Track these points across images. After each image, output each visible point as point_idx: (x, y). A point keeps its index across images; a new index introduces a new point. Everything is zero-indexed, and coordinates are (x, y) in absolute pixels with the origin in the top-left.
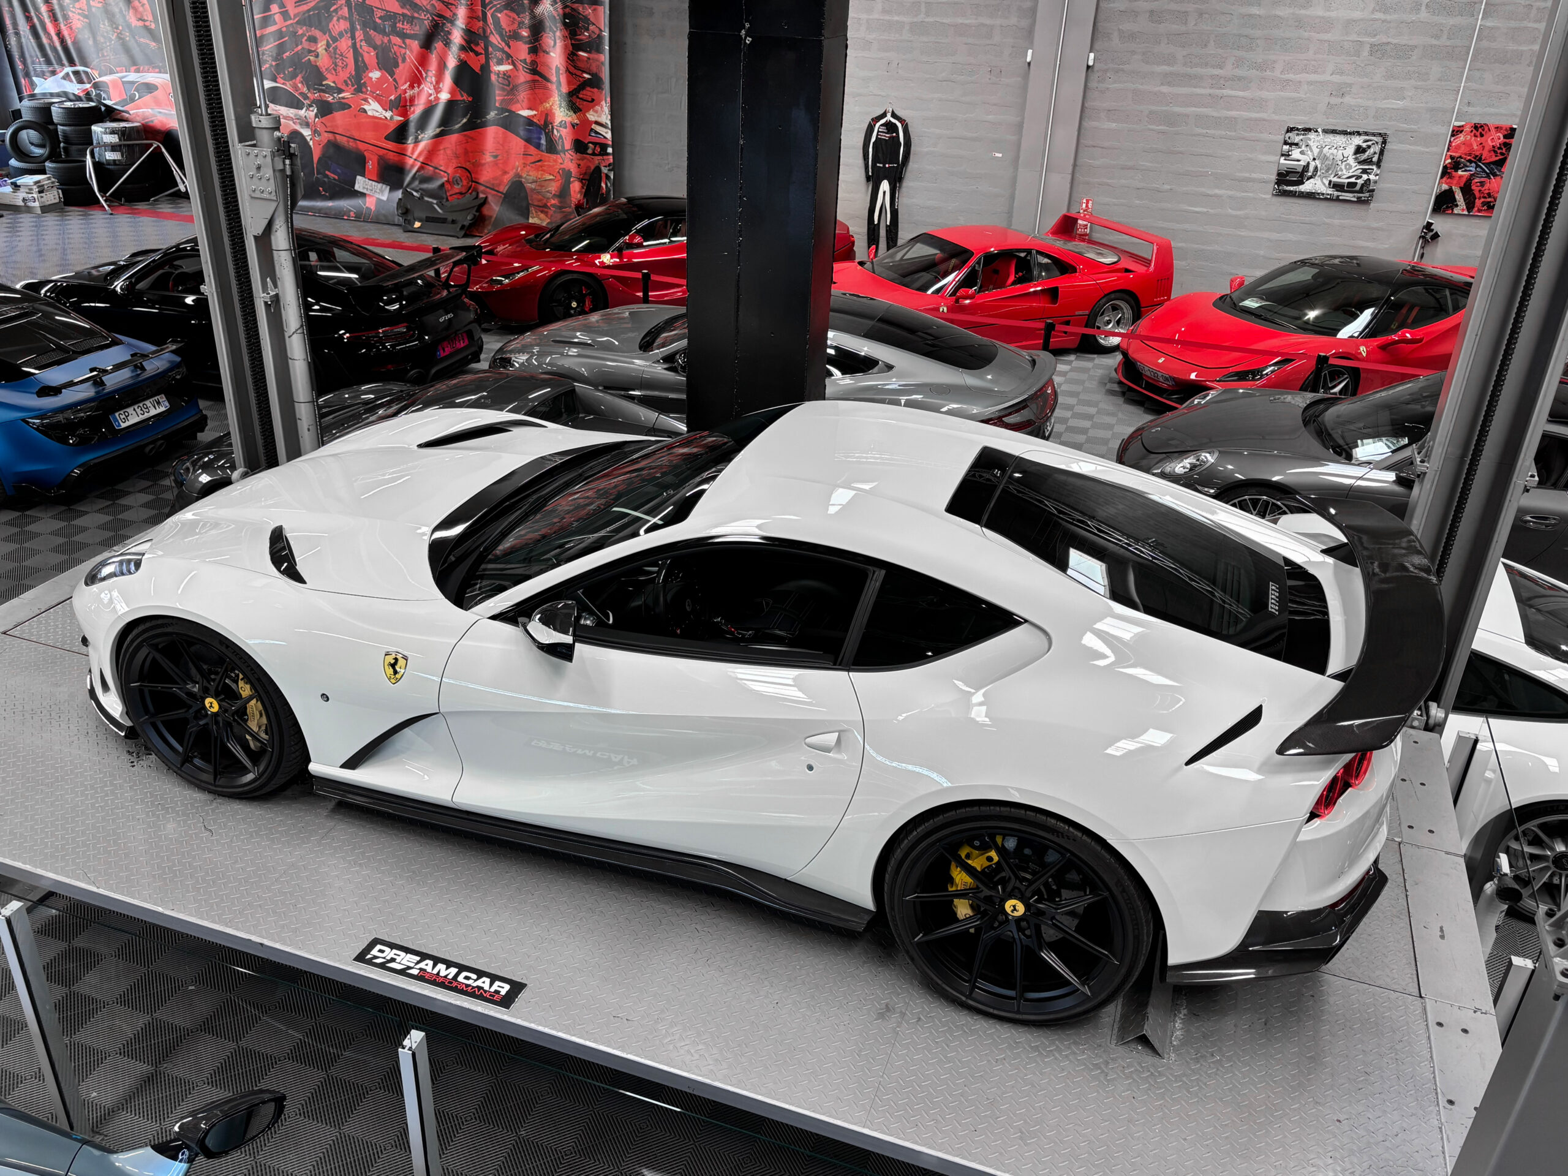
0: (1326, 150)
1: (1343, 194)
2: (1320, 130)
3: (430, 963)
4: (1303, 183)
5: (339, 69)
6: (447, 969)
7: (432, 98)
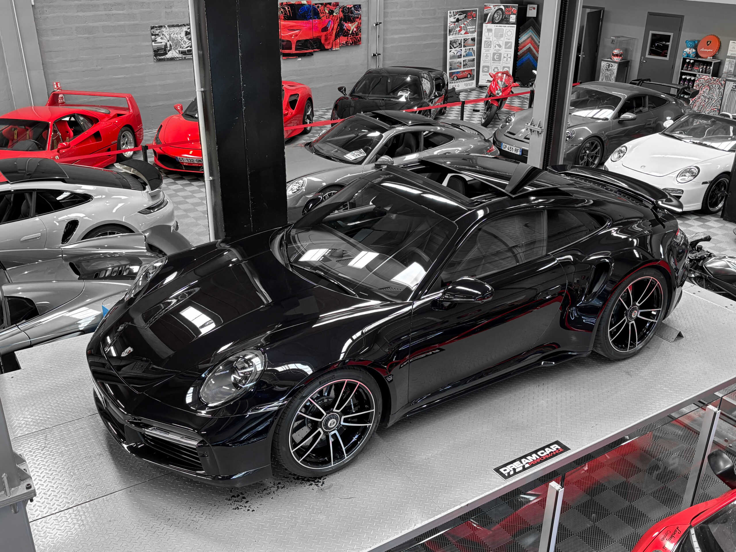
0: (172, 35)
1: (187, 56)
2: (166, 26)
4: (167, 54)
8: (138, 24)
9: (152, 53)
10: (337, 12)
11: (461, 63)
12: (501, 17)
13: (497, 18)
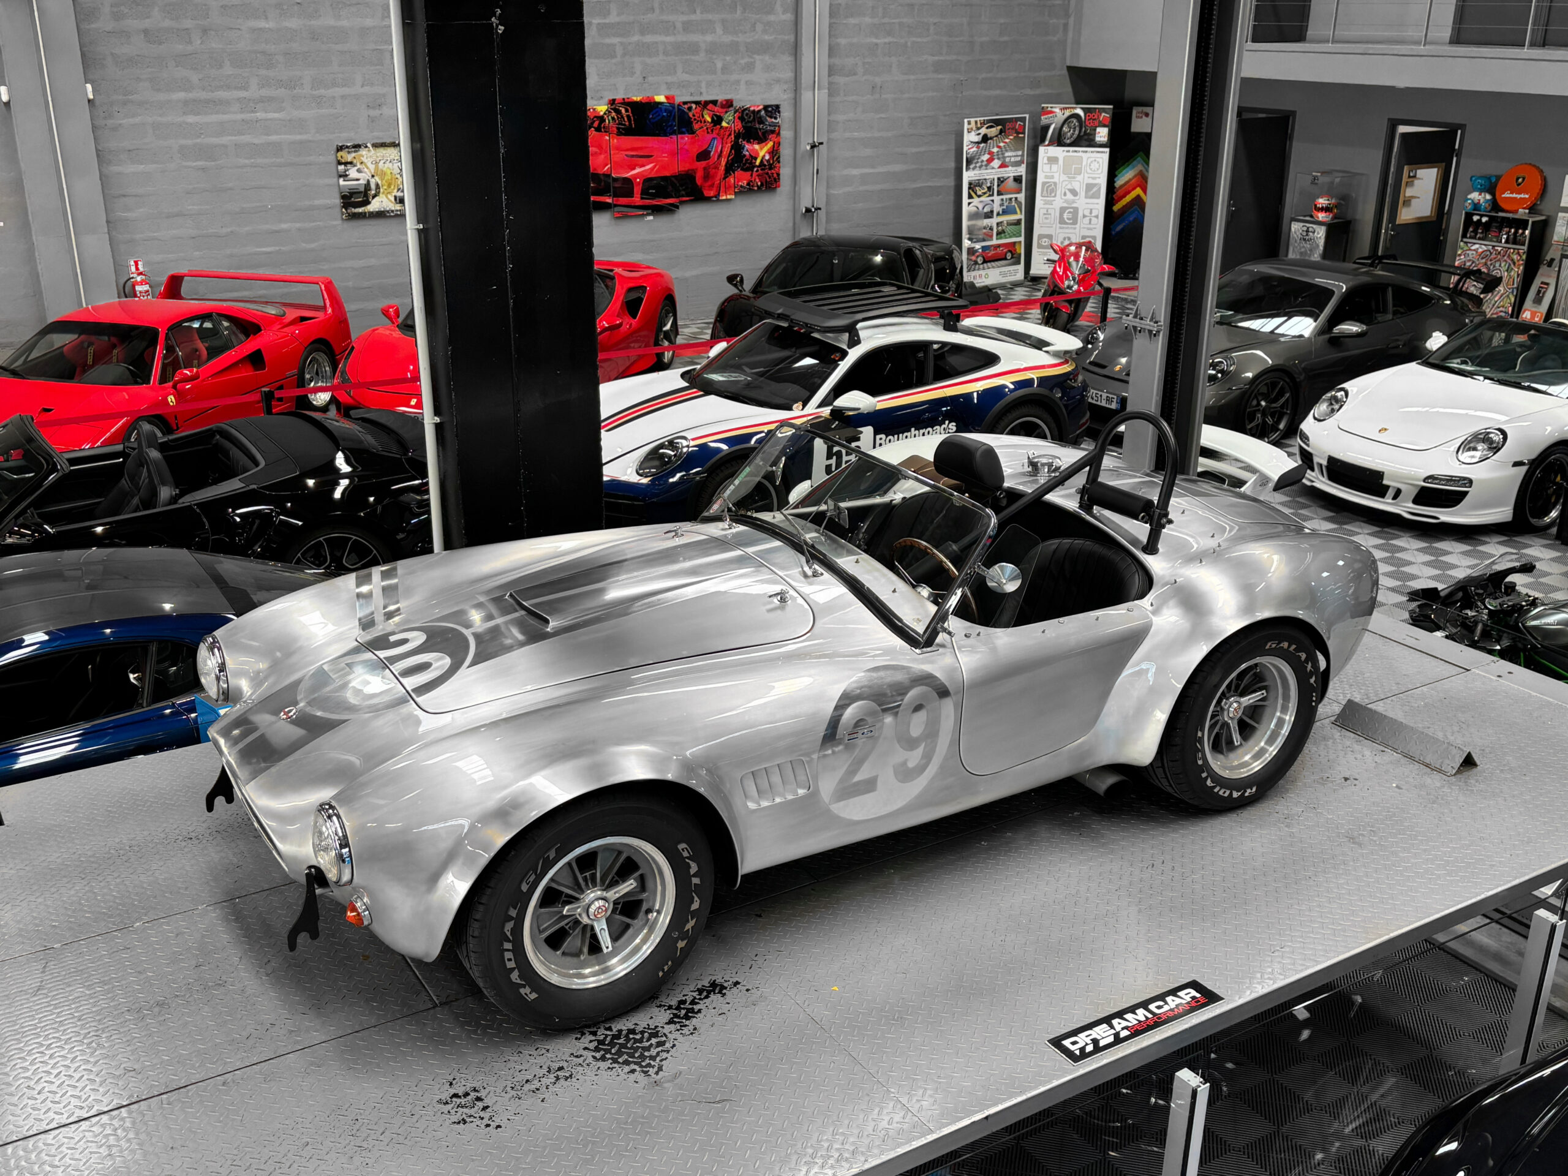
0: (381, 165)
2: (369, 145)
4: (369, 203)
8: (310, 141)
9: (338, 201)
10: (728, 121)
11: (991, 229)
12: (1077, 132)
13: (1069, 133)
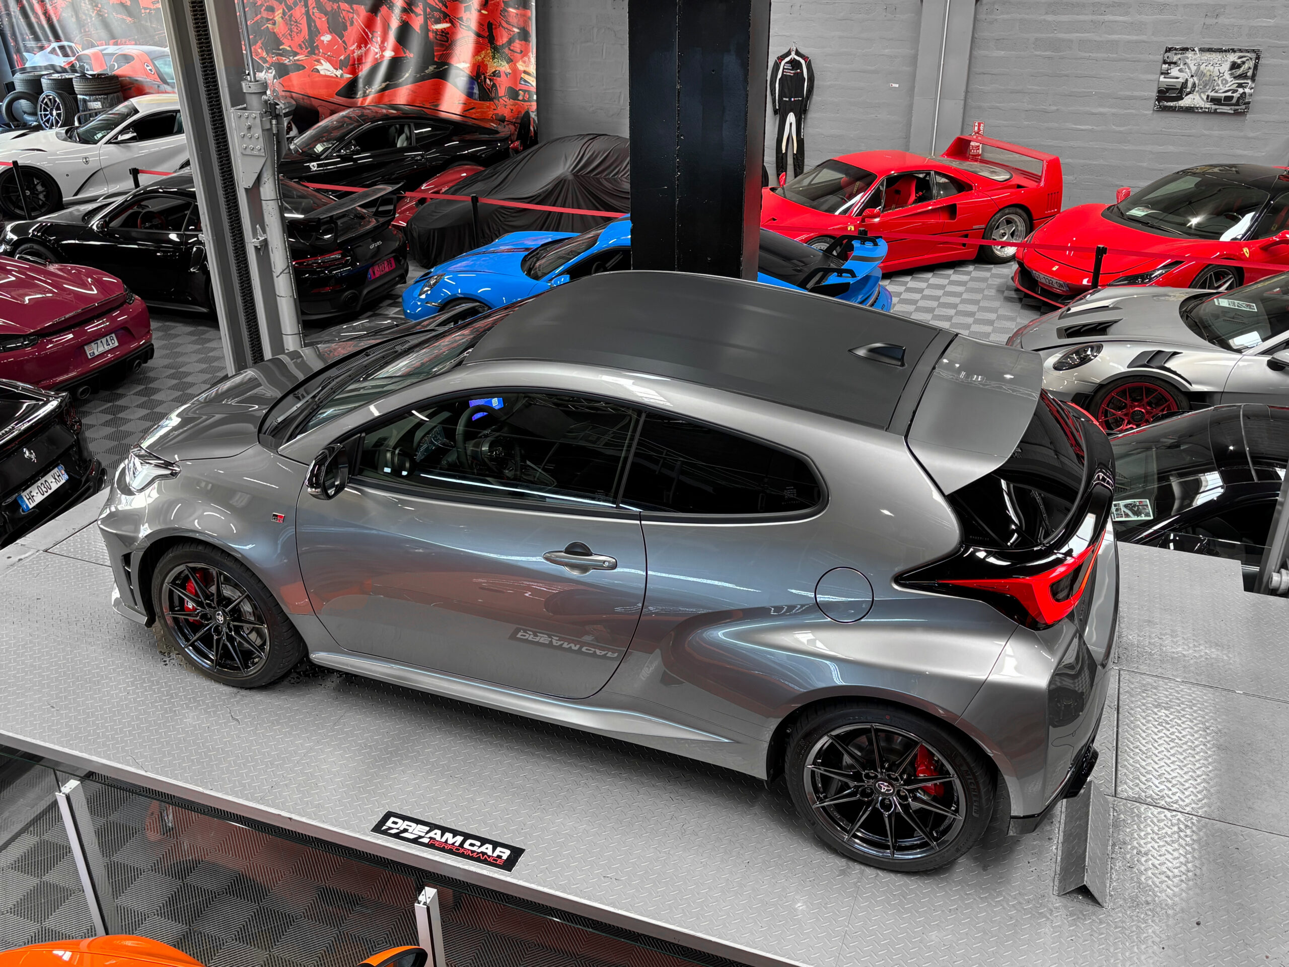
0: (1203, 67)
1: (1221, 107)
2: (1196, 49)
3: (439, 832)
4: (1182, 99)
5: (294, 34)
6: (453, 837)
7: (378, 56)
